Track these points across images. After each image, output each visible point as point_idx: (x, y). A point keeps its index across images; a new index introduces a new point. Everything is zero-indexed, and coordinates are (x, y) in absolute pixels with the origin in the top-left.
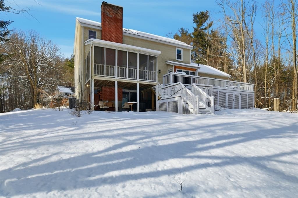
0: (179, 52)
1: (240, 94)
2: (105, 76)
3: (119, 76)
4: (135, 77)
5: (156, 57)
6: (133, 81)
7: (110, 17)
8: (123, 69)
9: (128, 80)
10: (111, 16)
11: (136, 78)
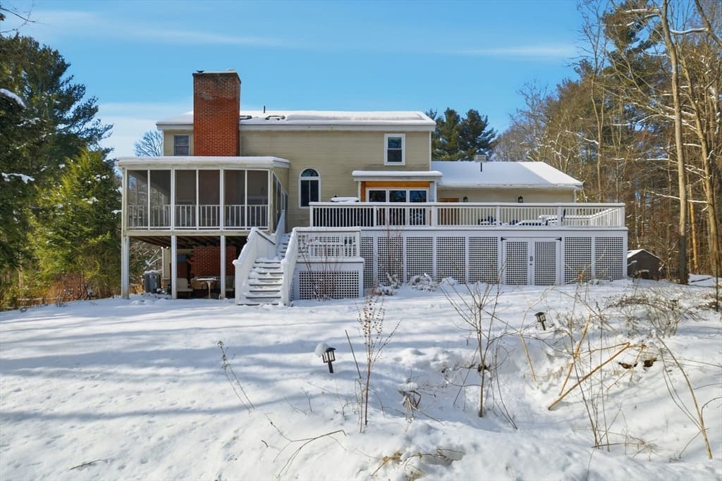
0: (395, 143)
1: (560, 239)
2: (149, 227)
3: (179, 226)
4: (216, 223)
5: (267, 172)
6: (209, 232)
7: (208, 101)
8: (188, 208)
9: (198, 230)
10: (211, 98)
11: (219, 225)
